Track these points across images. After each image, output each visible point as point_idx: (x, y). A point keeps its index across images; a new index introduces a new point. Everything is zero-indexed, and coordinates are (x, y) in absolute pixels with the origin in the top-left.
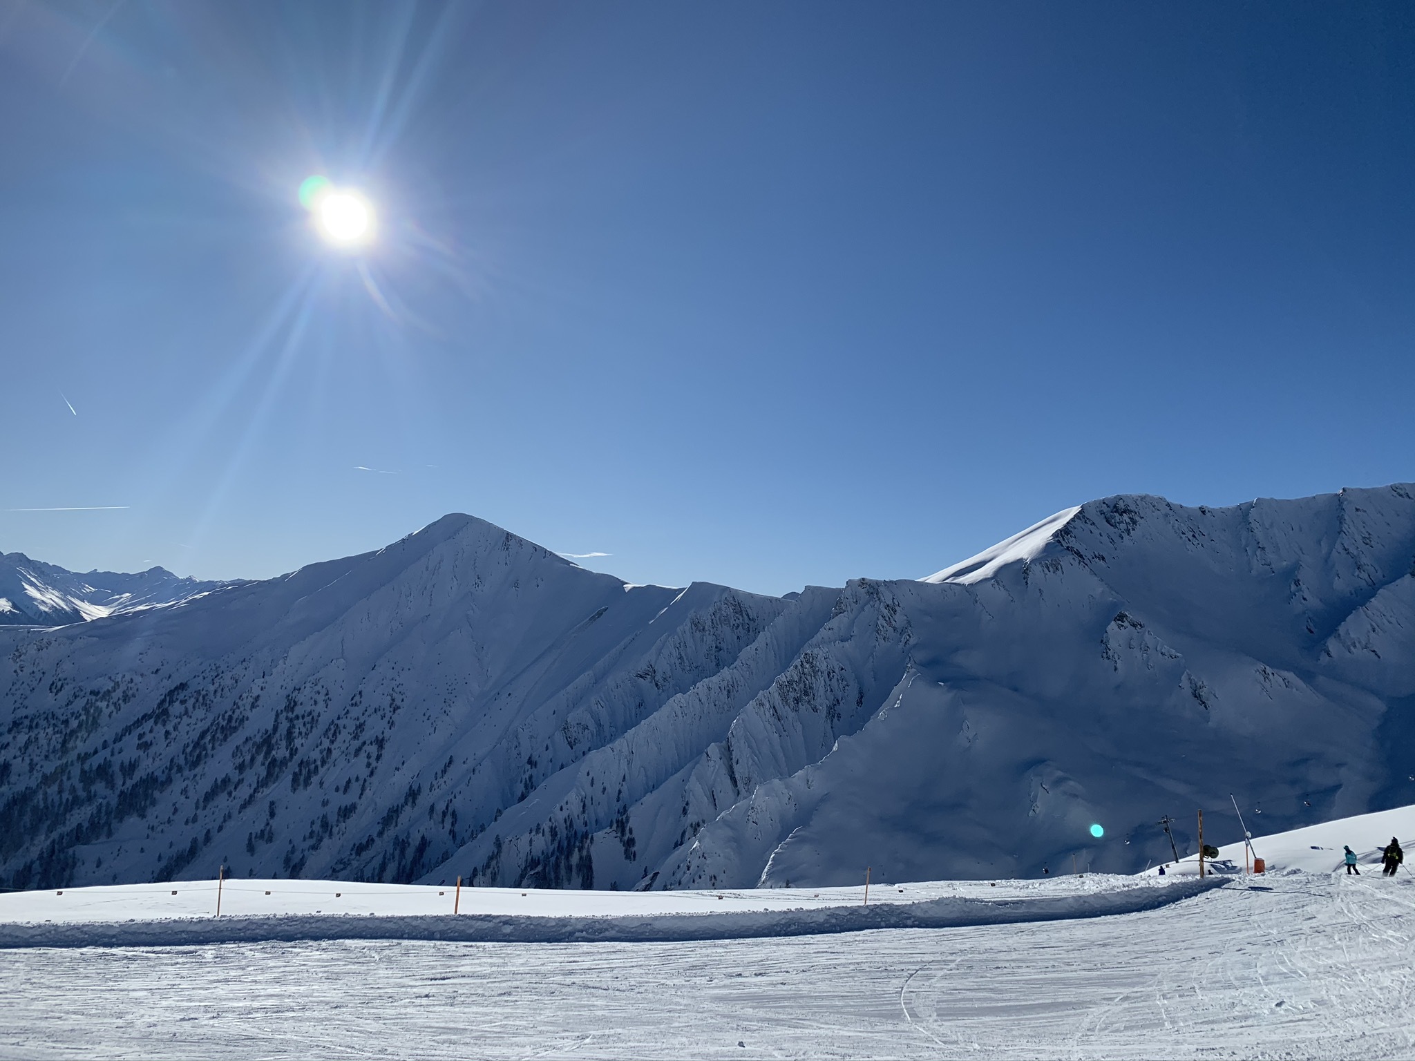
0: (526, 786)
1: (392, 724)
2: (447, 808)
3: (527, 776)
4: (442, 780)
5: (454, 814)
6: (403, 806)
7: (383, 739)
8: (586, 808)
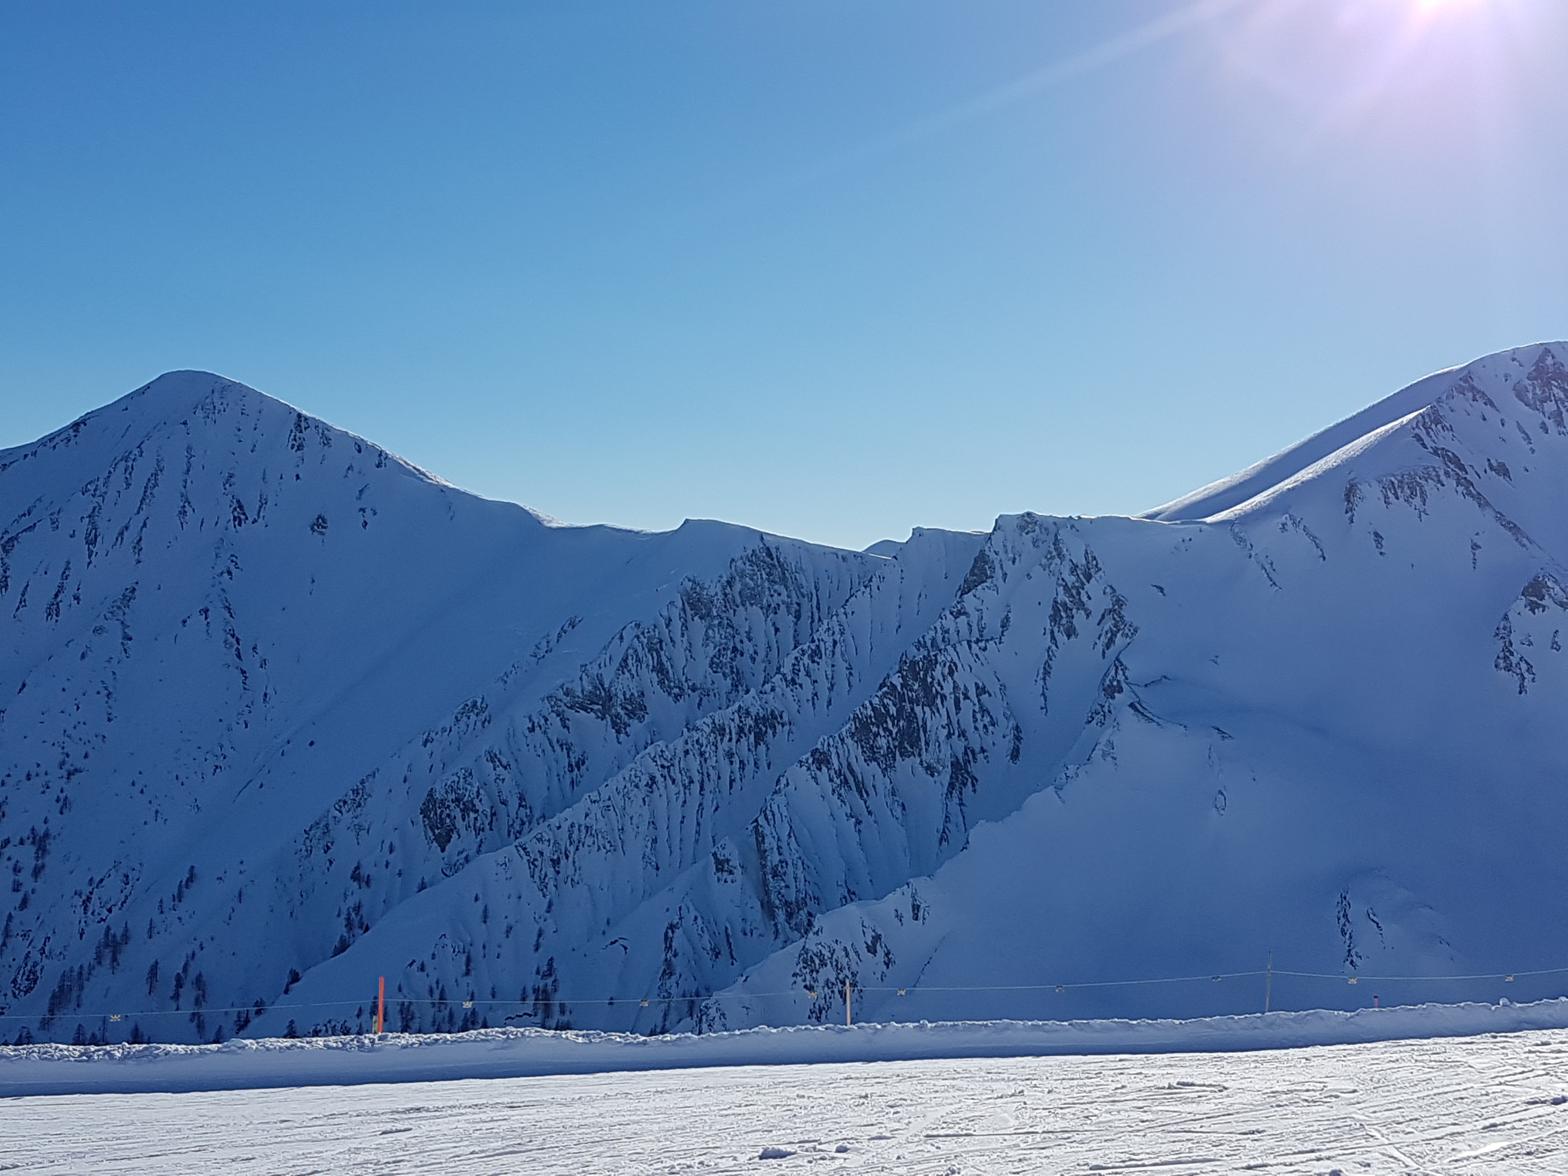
0: (349, 925)
1: (64, 804)
2: (185, 968)
3: (351, 902)
4: (175, 914)
5: (199, 981)
6: (91, 968)
7: (46, 835)
8: (472, 965)
